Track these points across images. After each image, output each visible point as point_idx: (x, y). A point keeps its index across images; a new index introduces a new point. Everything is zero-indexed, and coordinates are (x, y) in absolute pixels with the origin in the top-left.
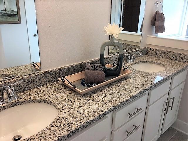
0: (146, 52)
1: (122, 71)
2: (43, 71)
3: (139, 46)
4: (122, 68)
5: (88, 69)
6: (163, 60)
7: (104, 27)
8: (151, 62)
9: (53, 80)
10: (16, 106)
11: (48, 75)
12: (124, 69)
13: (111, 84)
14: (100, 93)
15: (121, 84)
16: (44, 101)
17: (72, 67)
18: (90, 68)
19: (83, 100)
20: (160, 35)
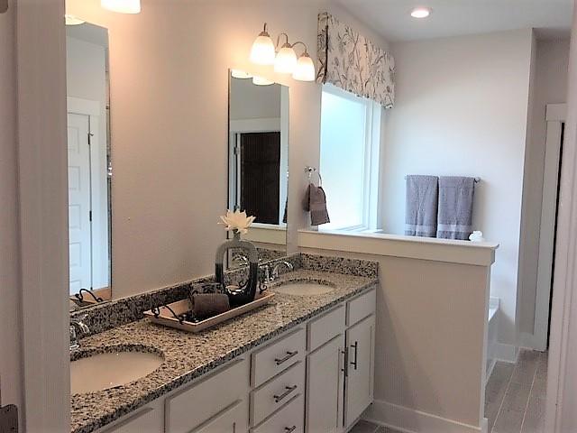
0: (299, 262)
1: (257, 295)
2: (115, 301)
3: (285, 253)
4: (258, 290)
5: (197, 292)
6: (332, 275)
7: (222, 217)
8: (310, 281)
9: (130, 318)
10: (81, 360)
11: (124, 307)
12: (262, 291)
13: (240, 316)
14: (225, 328)
15: (259, 314)
16: (130, 347)
17: (165, 292)
18: (201, 290)
19: (200, 340)
20: (323, 228)
